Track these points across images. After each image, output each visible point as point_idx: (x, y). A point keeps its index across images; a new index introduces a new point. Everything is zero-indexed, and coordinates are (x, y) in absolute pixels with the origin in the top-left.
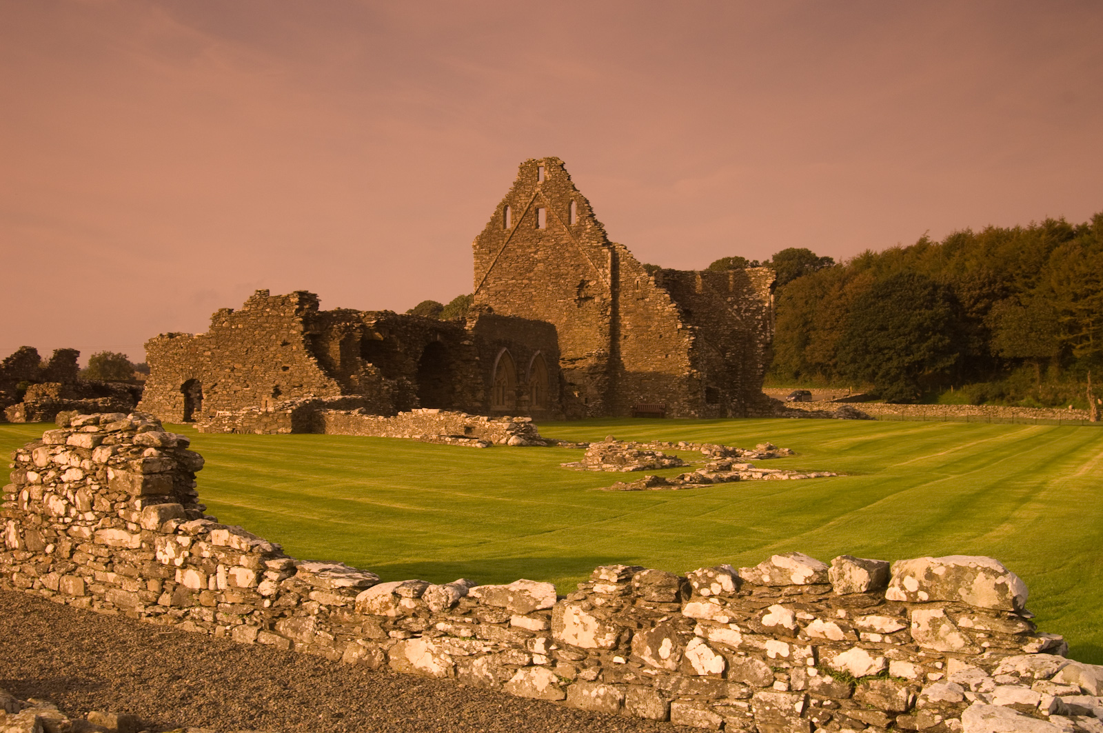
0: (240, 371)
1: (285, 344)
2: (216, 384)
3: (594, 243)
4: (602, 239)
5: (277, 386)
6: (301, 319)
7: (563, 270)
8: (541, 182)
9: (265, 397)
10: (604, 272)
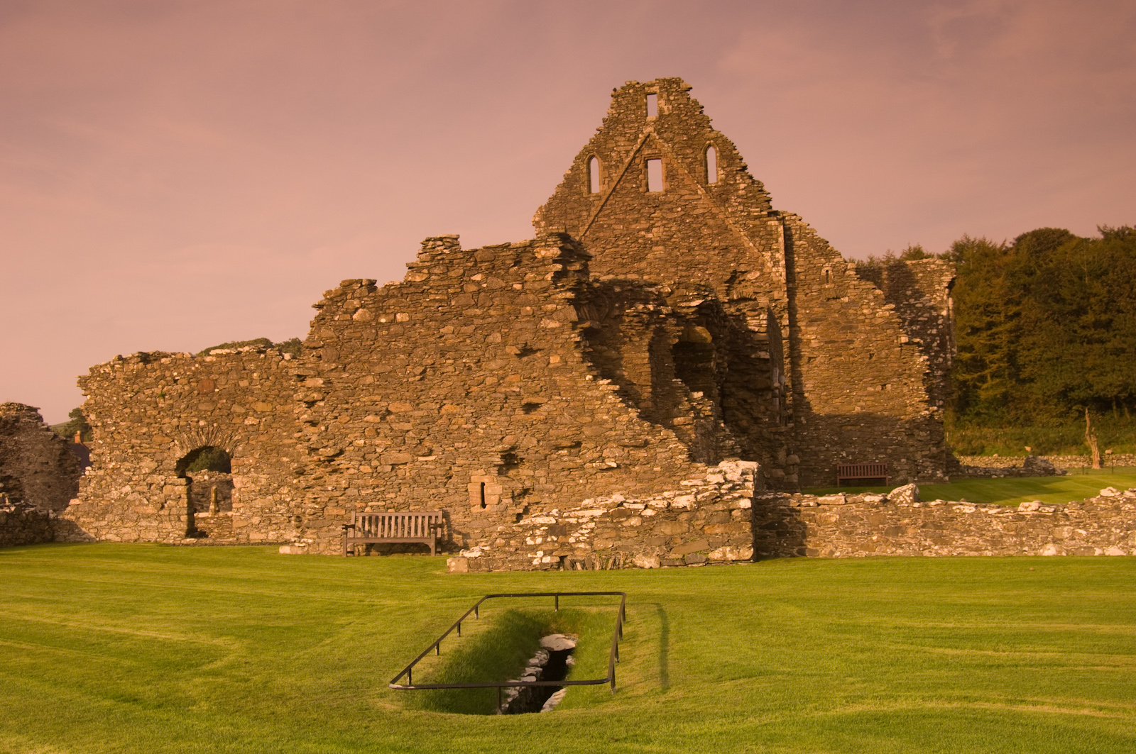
0: (404, 418)
1: (526, 351)
2: (341, 452)
3: (755, 211)
4: (765, 205)
5: (513, 448)
6: (570, 295)
7: (699, 257)
8: (653, 115)
9: (477, 476)
10: (772, 257)
